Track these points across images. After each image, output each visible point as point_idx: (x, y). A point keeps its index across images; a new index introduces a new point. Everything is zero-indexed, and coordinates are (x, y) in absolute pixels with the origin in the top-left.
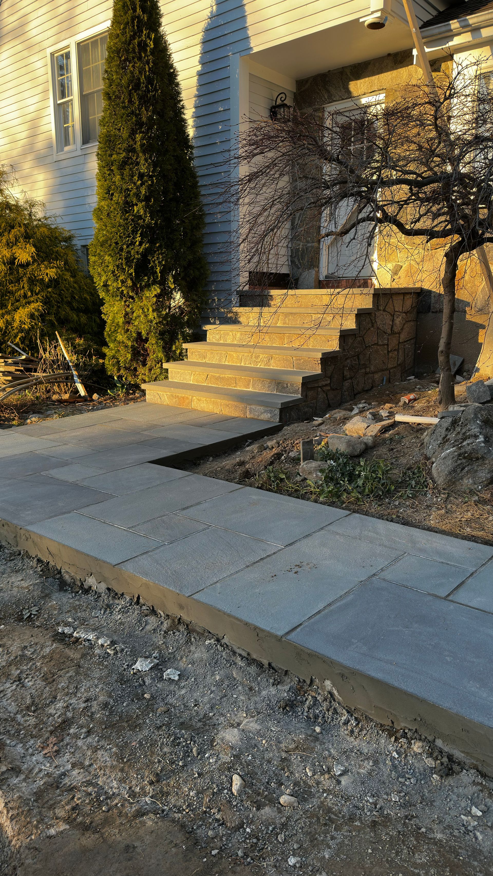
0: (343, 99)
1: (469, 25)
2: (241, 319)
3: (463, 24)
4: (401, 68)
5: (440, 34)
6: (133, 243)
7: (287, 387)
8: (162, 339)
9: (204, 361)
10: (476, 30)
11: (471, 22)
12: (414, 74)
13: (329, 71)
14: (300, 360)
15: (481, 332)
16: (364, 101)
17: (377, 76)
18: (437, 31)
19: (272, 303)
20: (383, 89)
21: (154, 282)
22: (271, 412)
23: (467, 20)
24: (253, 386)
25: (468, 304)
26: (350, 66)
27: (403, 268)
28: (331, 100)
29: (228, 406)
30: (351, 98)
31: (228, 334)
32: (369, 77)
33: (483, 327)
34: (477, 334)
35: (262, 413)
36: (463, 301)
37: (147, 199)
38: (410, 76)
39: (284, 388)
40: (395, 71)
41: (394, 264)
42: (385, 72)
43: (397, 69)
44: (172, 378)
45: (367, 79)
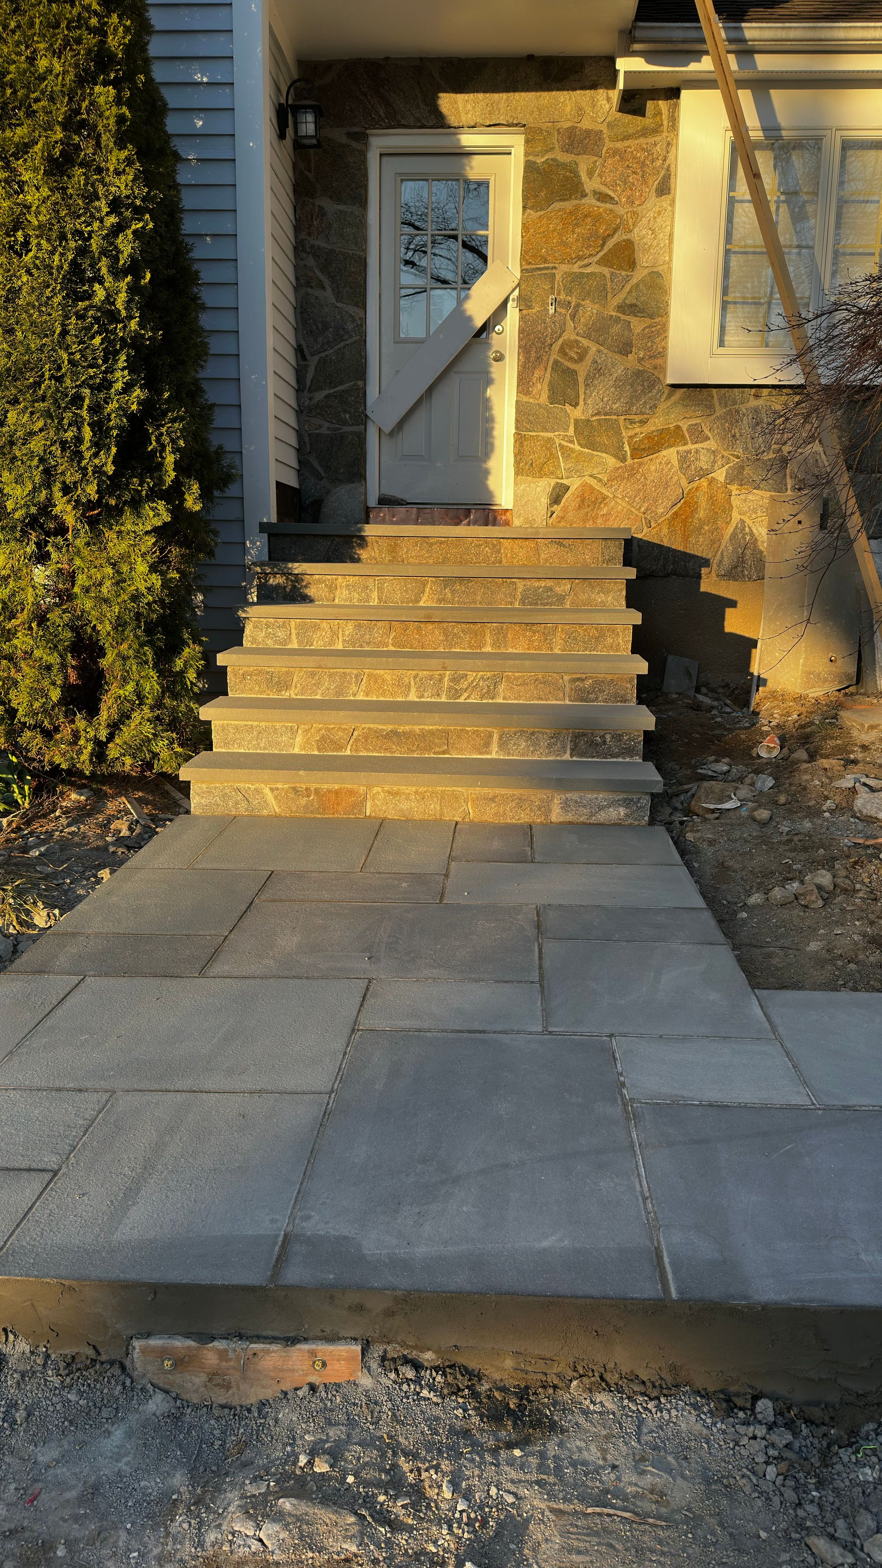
0: (423, 127)
1: (744, 41)
2: (311, 592)
3: (733, 35)
4: (558, 90)
5: (684, 41)
6: (107, 385)
7: (604, 742)
8: (151, 643)
9: (285, 695)
10: (746, 52)
11: (748, 34)
12: (588, 110)
13: (387, 58)
14: (582, 680)
15: (729, 612)
16: (468, 140)
17: (504, 96)
18: (679, 34)
19: (364, 554)
20: (517, 125)
21: (155, 494)
22: (627, 803)
23: (741, 28)
24: (502, 745)
25: (706, 563)
26: (439, 59)
27: (570, 492)
28: (394, 121)
29: (493, 800)
30: (442, 127)
31: (316, 628)
32: (484, 92)
33: (733, 604)
34: (722, 618)
35: (601, 808)
36: (694, 556)
37: (134, 268)
38: (580, 112)
39: (592, 744)
40: (545, 94)
41: (553, 482)
42: (522, 91)
43: (549, 89)
44: (226, 744)
45: (481, 96)
